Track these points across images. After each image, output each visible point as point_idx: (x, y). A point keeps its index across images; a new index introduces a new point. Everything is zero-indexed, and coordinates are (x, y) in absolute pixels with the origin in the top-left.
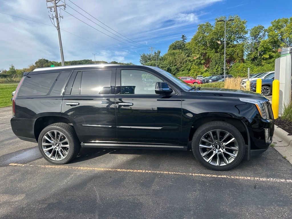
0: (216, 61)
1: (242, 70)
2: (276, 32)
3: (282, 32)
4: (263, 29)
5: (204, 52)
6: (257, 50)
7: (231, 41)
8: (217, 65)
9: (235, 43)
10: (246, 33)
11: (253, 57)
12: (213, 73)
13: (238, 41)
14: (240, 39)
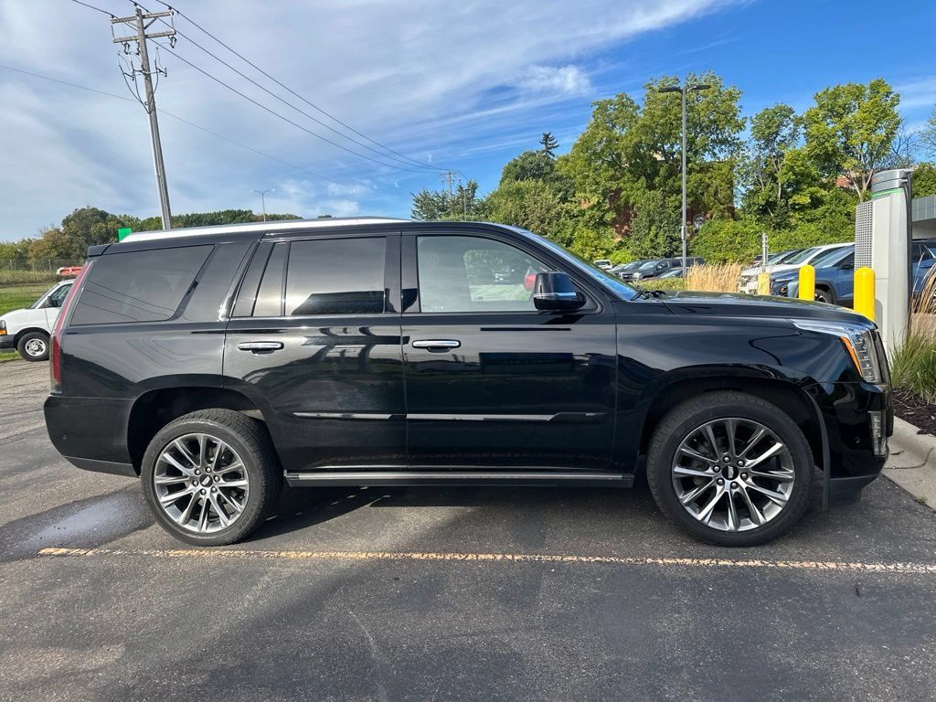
0: (649, 215)
1: (730, 243)
2: (831, 126)
3: (847, 127)
4: (791, 117)
5: (614, 188)
6: (775, 180)
7: (696, 153)
8: (653, 228)
9: (708, 158)
10: (740, 127)
11: (763, 203)
12: (643, 251)
13: (716, 151)
14: (723, 147)
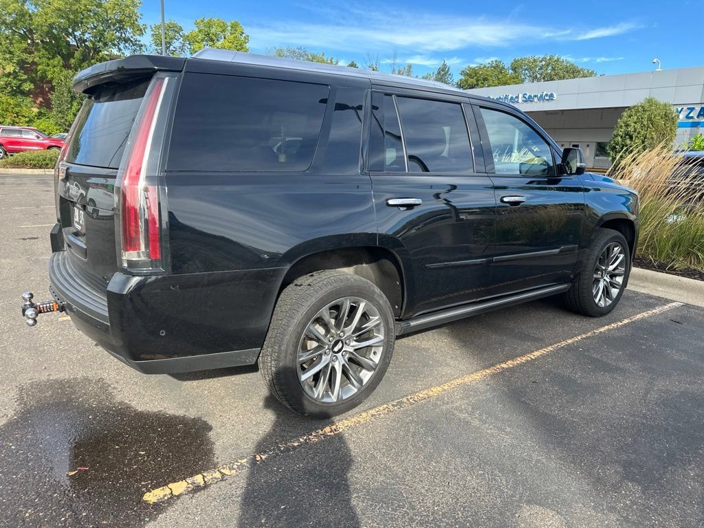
0: (70, 92)
4: (181, 33)
5: (30, 60)
7: (106, 44)
8: (75, 104)
10: (141, 32)
12: (67, 123)
14: (127, 45)
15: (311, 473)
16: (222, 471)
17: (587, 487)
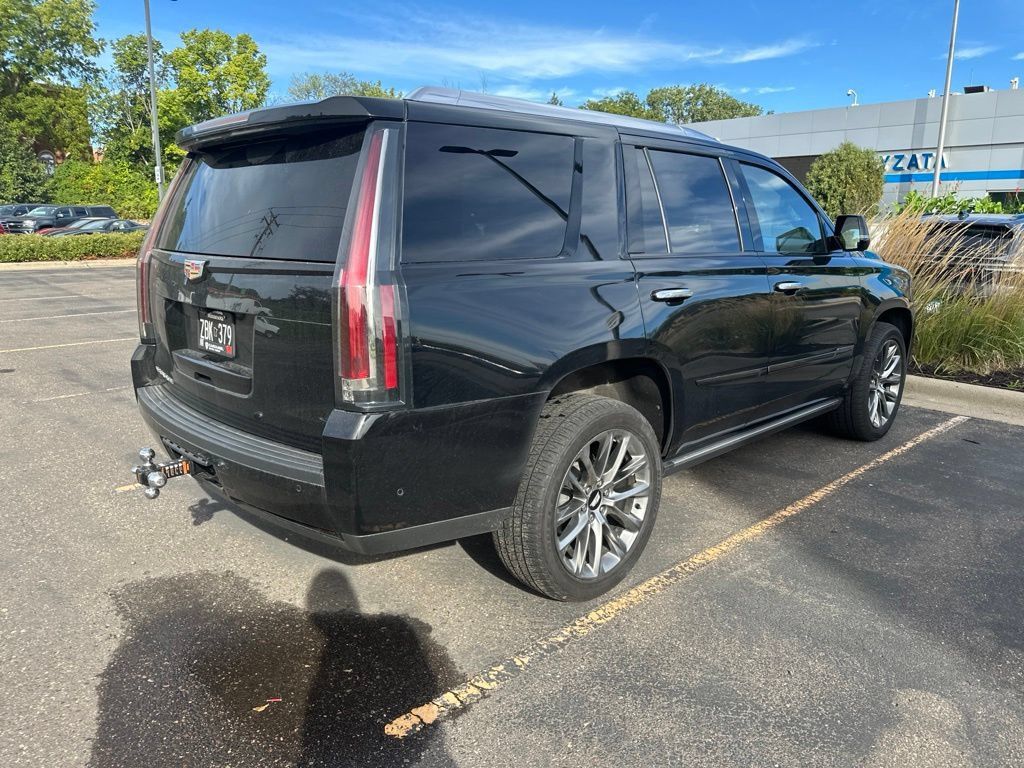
1: (101, 191)
2: (202, 73)
3: (218, 78)
4: (160, 52)
6: (147, 123)
7: (39, 69)
9: (55, 80)
10: (96, 50)
11: (137, 148)
13: (65, 71)
14: (74, 70)
15: (600, 675)
16: (476, 684)
17: (963, 661)
